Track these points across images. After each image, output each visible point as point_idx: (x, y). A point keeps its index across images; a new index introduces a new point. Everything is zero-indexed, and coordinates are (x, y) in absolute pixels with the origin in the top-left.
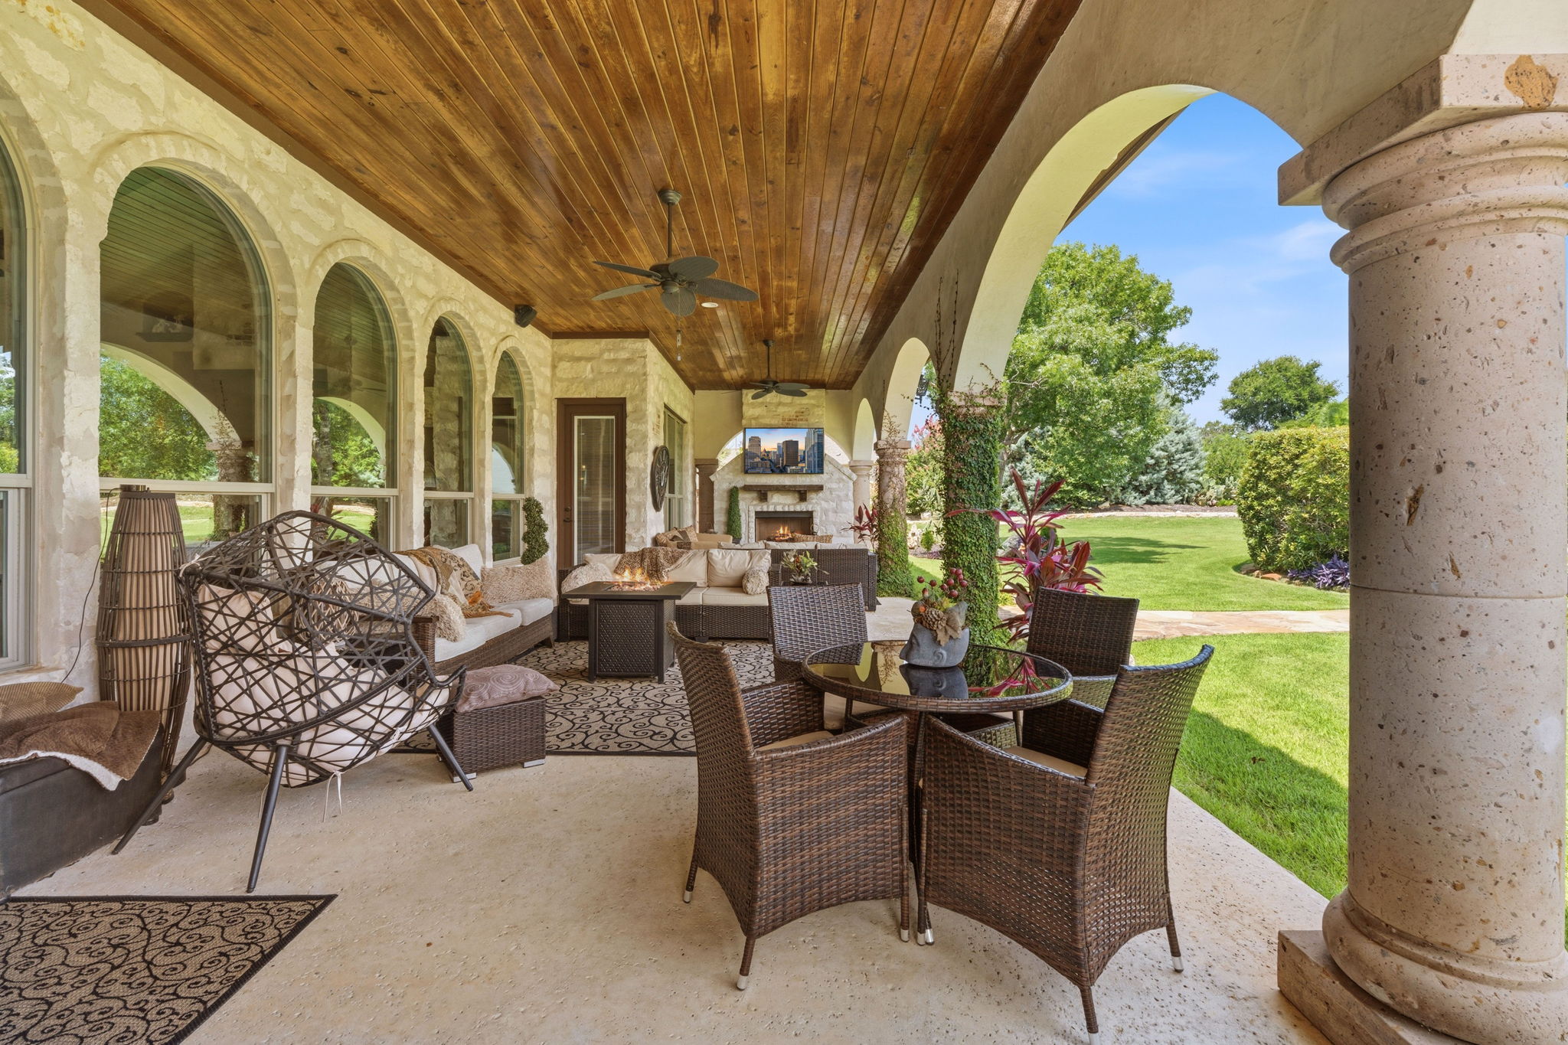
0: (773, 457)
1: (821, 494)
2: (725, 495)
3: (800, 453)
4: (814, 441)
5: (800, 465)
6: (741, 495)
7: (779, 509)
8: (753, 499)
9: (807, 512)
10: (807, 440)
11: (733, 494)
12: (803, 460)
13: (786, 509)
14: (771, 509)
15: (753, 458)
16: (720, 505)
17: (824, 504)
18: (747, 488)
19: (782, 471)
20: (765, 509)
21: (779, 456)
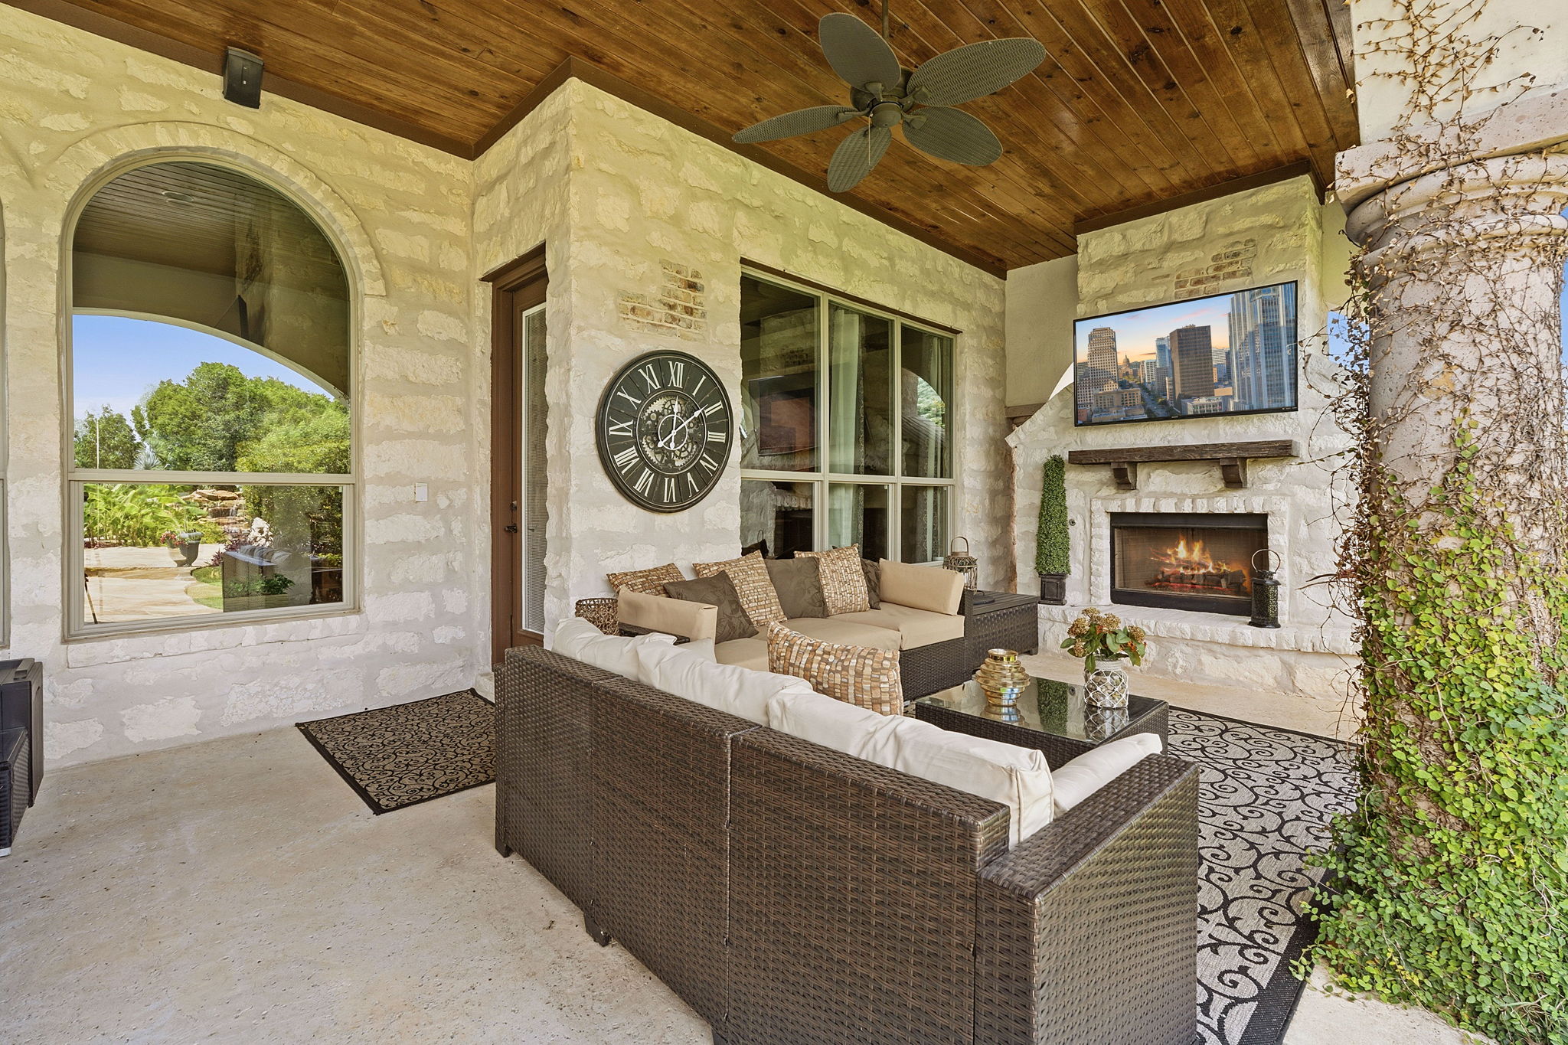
0: (1147, 376)
1: (1292, 468)
2: (1039, 476)
3: (1217, 360)
4: (1253, 321)
5: (1220, 392)
6: (1073, 477)
7: (1168, 507)
8: (1102, 484)
9: (1250, 516)
10: (1235, 319)
11: (1053, 470)
12: (1227, 378)
13: (1187, 508)
14: (1146, 507)
15: (1100, 384)
16: (1026, 497)
17: (1304, 495)
18: (1082, 459)
19: (1173, 413)
20: (1130, 508)
21: (1162, 373)
